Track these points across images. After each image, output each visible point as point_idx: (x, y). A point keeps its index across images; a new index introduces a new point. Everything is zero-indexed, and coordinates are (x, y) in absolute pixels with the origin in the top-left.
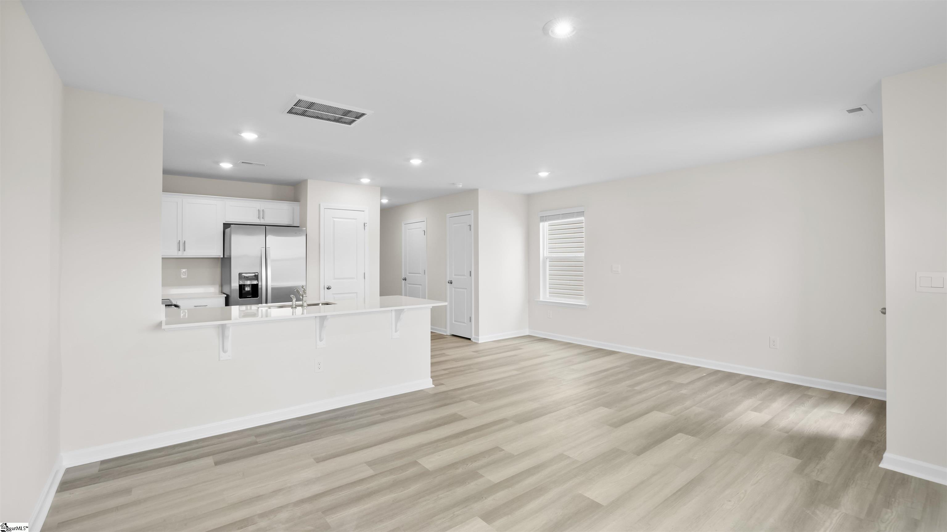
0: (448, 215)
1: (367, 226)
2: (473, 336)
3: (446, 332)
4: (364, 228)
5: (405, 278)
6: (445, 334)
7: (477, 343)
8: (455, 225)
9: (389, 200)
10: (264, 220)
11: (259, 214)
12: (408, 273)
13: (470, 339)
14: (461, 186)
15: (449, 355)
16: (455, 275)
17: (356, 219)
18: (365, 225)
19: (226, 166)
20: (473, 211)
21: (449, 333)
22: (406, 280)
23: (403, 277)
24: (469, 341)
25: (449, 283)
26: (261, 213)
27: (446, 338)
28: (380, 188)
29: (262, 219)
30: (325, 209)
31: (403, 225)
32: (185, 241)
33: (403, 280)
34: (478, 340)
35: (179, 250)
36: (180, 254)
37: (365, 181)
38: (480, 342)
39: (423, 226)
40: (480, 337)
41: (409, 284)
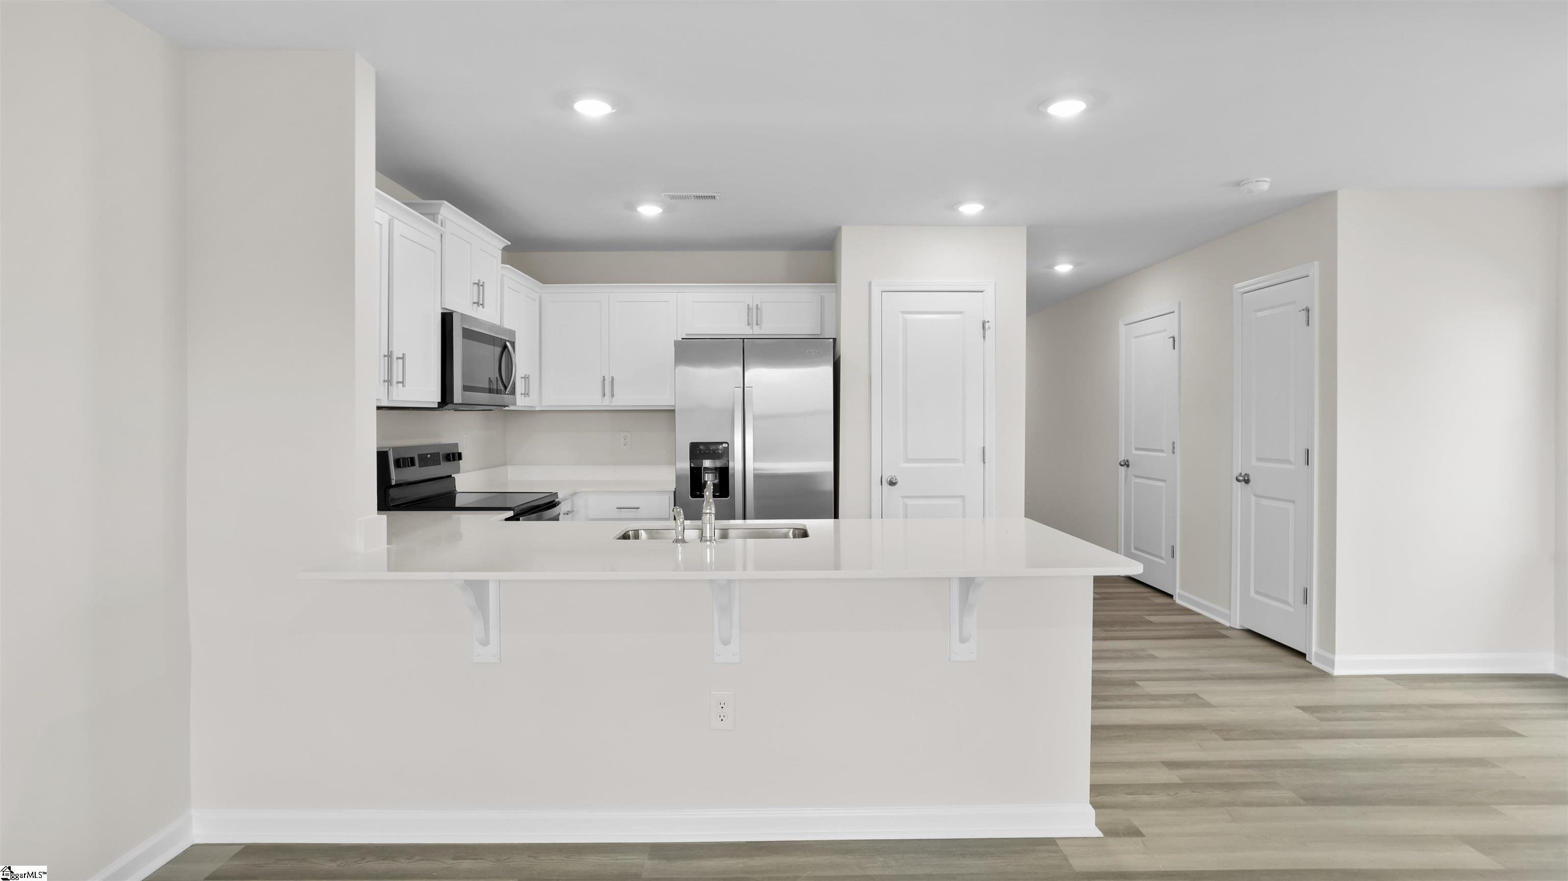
0: (1237, 286)
1: (989, 328)
2: (1314, 649)
3: (1229, 618)
4: (984, 334)
5: (1127, 461)
6: (1228, 624)
7: (1324, 675)
8: (1259, 314)
9: (1076, 264)
10: (761, 328)
11: (748, 316)
12: (1133, 449)
13: (1303, 655)
14: (1265, 186)
15: (1210, 705)
16: (1259, 459)
17: (961, 313)
18: (987, 327)
19: (650, 211)
20: (1316, 263)
21: (1237, 622)
22: (1128, 466)
23: (1122, 457)
24: (1298, 661)
25: (1238, 480)
26: (754, 314)
27: (1225, 637)
28: (1025, 228)
29: (755, 327)
30: (882, 292)
31: (1122, 329)
32: (612, 377)
33: (1121, 465)
34: (1332, 663)
35: (604, 395)
36: (607, 403)
37: (971, 209)
38: (1337, 672)
39: (1170, 325)
40: (1338, 658)
41: (1135, 476)
